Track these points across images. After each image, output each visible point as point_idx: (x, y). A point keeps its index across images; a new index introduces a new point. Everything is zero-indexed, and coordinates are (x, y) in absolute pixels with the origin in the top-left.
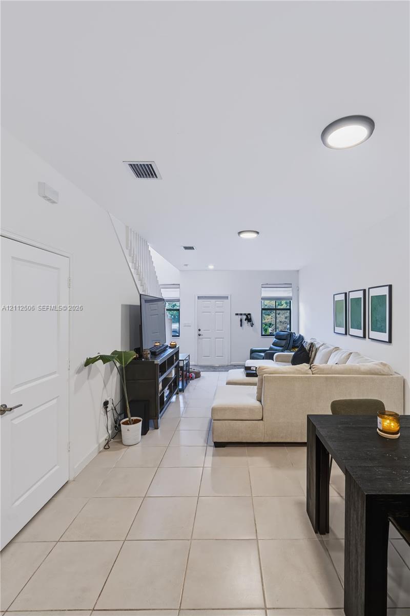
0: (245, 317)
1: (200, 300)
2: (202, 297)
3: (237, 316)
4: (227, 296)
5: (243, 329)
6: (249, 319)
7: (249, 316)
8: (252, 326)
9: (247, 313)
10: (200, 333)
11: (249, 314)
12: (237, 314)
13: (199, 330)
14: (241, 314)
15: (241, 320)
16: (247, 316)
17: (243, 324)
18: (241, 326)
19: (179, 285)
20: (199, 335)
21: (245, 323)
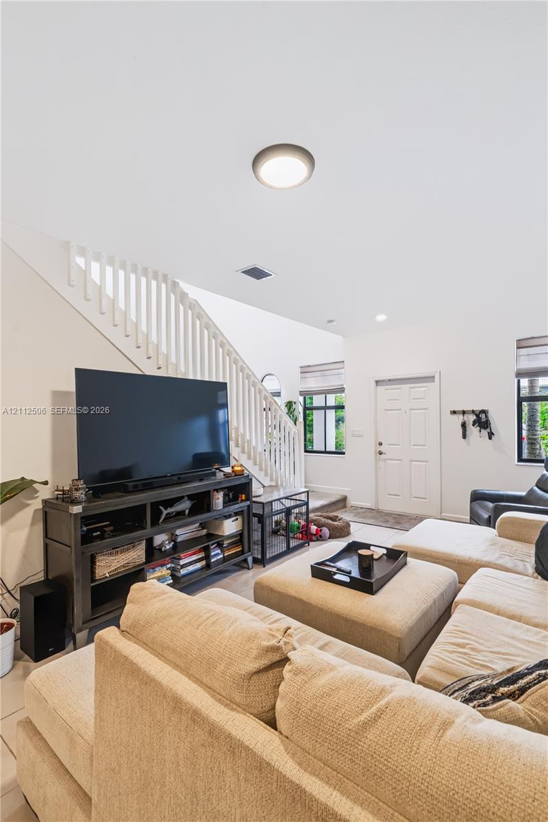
0: (472, 418)
1: (381, 389)
2: (384, 381)
3: (455, 416)
4: (432, 375)
5: (469, 444)
6: (482, 421)
7: (483, 416)
8: (490, 438)
9: (478, 408)
10: (382, 449)
11: (483, 412)
12: (454, 412)
13: (381, 444)
14: (464, 412)
15: (464, 425)
16: (477, 416)
17: (467, 433)
18: (464, 436)
19: (343, 362)
20: (381, 453)
21: (473, 431)
